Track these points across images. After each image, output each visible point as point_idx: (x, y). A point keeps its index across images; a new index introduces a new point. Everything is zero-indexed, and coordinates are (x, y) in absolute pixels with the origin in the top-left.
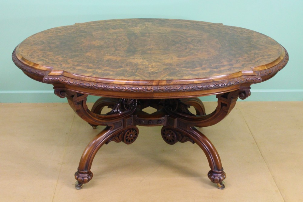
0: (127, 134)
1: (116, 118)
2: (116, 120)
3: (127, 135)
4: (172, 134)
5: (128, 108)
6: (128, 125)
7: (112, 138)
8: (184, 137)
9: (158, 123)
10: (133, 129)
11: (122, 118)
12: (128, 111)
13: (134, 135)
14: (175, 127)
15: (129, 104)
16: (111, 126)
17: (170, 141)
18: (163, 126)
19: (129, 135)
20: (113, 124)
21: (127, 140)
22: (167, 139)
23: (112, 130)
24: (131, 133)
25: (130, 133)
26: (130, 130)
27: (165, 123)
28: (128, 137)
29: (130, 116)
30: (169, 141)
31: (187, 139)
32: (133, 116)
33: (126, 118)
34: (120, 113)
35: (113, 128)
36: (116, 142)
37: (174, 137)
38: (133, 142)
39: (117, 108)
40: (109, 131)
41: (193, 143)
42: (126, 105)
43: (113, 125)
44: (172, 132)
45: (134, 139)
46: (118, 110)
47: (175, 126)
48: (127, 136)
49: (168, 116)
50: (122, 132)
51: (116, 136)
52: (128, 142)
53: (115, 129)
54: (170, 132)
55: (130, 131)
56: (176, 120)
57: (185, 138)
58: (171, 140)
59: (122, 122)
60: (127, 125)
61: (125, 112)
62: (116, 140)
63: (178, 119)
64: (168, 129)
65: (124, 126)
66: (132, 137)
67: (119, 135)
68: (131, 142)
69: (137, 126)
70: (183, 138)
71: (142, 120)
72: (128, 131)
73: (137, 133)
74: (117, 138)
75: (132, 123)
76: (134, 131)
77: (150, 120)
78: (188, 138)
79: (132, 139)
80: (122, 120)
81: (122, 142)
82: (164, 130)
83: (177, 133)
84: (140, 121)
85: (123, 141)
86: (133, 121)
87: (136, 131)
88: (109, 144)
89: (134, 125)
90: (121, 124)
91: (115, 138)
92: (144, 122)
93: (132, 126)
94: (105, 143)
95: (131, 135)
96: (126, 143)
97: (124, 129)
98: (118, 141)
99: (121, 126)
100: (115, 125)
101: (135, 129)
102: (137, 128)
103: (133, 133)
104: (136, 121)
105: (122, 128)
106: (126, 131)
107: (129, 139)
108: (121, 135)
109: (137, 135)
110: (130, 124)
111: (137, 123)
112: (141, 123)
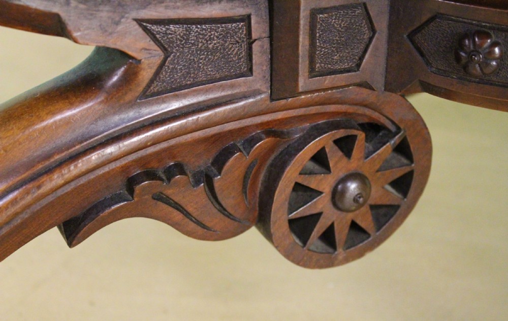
0: (306, 172)
3: (313, 183)
6: (322, 74)
7: (130, 187)
10: (374, 129)
13: (387, 194)
16: (125, 56)
19: (324, 183)
21: (301, 227)
23: (132, 105)
24: (356, 162)
25: (339, 164)
26: (340, 133)
28: (322, 204)
36: (190, 234)
38: (361, 255)
43: (135, 42)
45: (379, 225)
48: (303, 192)
50: (252, 142)
51: (180, 168)
53: (175, 89)
55: (345, 145)
59: (259, 28)
62: (187, 214)
65: (280, 79)
66: (355, 200)
67: (219, 162)
72: (324, 141)
73: (410, 174)
74: (192, 196)
75: (375, 61)
76: (386, 149)
79: (354, 226)
84: (461, 46)
86: (380, 41)
87: (403, 149)
89: (389, 87)
90: (250, 49)
91: (170, 192)
92: (501, 58)
93: (365, 92)
94: (56, 229)
95: (353, 186)
96: (289, 255)
97: (280, 115)
98: (204, 226)
99: (244, 69)
100: (164, 49)
101: (399, 129)
102: (418, 119)
103: (377, 168)
104: (413, 42)
105: (259, 98)
106: (300, 138)
107: (330, 216)
108: (236, 164)
109: (411, 194)
110: (348, 71)
111: (428, 63)
112: (464, 61)
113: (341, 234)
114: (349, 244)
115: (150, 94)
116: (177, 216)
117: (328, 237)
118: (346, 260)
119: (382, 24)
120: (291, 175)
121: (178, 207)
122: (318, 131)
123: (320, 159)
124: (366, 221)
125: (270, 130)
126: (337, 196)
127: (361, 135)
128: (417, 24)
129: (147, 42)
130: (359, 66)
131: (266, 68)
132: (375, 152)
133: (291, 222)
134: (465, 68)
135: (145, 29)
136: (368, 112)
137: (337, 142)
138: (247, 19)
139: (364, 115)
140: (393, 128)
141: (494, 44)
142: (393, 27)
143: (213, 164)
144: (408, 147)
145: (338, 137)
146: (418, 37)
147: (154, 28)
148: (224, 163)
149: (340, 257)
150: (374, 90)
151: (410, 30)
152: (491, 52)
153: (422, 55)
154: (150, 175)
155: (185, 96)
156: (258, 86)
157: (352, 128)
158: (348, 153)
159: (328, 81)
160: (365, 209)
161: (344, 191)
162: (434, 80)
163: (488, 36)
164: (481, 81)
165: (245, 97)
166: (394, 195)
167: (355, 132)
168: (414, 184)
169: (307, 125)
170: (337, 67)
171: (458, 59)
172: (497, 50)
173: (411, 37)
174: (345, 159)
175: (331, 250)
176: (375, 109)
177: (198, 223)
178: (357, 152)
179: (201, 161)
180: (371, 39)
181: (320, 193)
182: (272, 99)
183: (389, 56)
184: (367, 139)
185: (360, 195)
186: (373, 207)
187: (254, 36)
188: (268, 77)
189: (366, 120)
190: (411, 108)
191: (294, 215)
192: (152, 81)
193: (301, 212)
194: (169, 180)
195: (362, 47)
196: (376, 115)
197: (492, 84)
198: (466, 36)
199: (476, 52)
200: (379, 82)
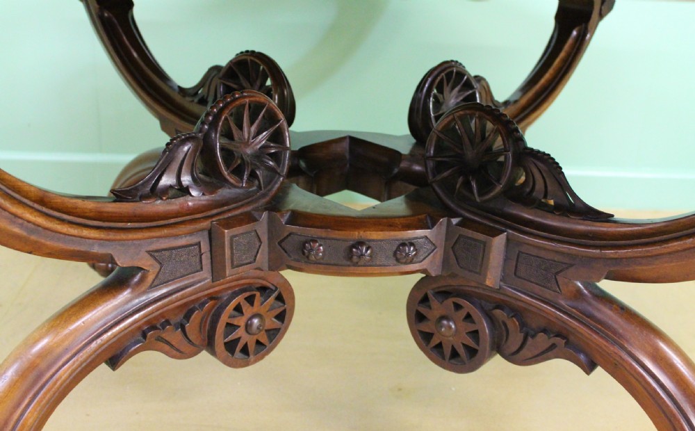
0: (231, 317)
1: (172, 221)
2: (166, 231)
3: (235, 322)
4: (468, 317)
5: (238, 172)
6: (238, 266)
7: (144, 335)
8: (533, 337)
9: (398, 260)
10: (263, 289)
11: (206, 224)
12: (238, 191)
13: (272, 322)
14: (488, 283)
15: (249, 151)
16: (140, 269)
17: (455, 354)
18: (419, 276)
19: (241, 321)
20: (148, 252)
21: (231, 346)
22: (435, 341)
23: (145, 292)
24: (257, 308)
25: (248, 310)
26: (247, 294)
27: (432, 263)
28: (240, 332)
29: (250, 218)
30: (447, 352)
31: (553, 346)
32: (265, 215)
33: (229, 224)
34: (194, 193)
35: (151, 278)
36: (173, 357)
37: (475, 334)
38: (262, 358)
39: (175, 166)
40: (126, 294)
41: (589, 367)
42: (228, 154)
43: (146, 262)
44: (468, 306)
45: (271, 341)
46: (186, 179)
47: (492, 278)
48: (231, 327)
49: (455, 221)
50: (203, 304)
51: (168, 322)
52: (238, 354)
53: (165, 283)
54: (458, 307)
55: (250, 300)
56: (499, 242)
57: (542, 340)
58: (461, 351)
59: (205, 247)
60: (233, 266)
61: (225, 193)
62: (172, 346)
63: (508, 239)
64: (444, 294)
65: (217, 271)
66: (258, 328)
67: (188, 317)
68: (252, 357)
69: (288, 275)
70: (530, 340)
71: (315, 241)
72: (239, 299)
73: (284, 311)
74: (174, 336)
75: (263, 257)
76: (272, 299)
77: (360, 243)
78: (560, 341)
79: (258, 342)
80: (206, 233)
81: (204, 355)
82: (425, 300)
83: (498, 312)
84: (304, 247)
85: (213, 352)
86: (264, 248)
87: (280, 298)
88: (128, 366)
89: (271, 269)
90: (201, 258)
91: (163, 335)
92: (324, 252)
93: (258, 272)
94: (104, 364)
95: (256, 321)
96: (225, 362)
97: (216, 289)
98: (181, 352)
99: (199, 268)
100: (161, 263)
101: (276, 288)
102: (286, 282)
103: (267, 309)
104: (281, 246)
105: (206, 281)
106: (227, 299)
107: (246, 338)
108: (196, 317)
109: (285, 322)
110: (250, 263)
111: (289, 256)
112: (307, 254)
113: (252, 347)
114: (256, 353)
115: (153, 287)
116: (167, 347)
117: (245, 350)
118: (256, 361)
119: (265, 238)
120: (224, 319)
121: (168, 343)
122: (235, 294)
123: (238, 309)
124: (264, 339)
125: (212, 297)
126: (248, 327)
127: (258, 294)
128: (282, 238)
129: (152, 261)
130: (255, 260)
131: (209, 266)
132: (265, 301)
133: (226, 344)
134: (308, 257)
135: (151, 255)
136: (260, 281)
137: (246, 299)
138: (199, 244)
139: (258, 283)
140: (274, 288)
141: (320, 245)
142: (270, 239)
143: (184, 318)
144: (282, 297)
145: (246, 296)
146: (283, 244)
147: (156, 254)
148: (190, 316)
149: (252, 360)
150: (262, 270)
151: (279, 240)
152: (319, 249)
153: (286, 252)
154: (153, 328)
155: (170, 285)
156: (205, 276)
157: (253, 291)
158: (252, 304)
159: (241, 269)
160: (263, 332)
161: (251, 325)
162: (293, 264)
163: (316, 242)
164: (316, 263)
165: (200, 282)
166: (277, 323)
167: (254, 293)
168: (287, 316)
169: (230, 292)
170: (245, 262)
171: (304, 253)
172: (321, 248)
173: (280, 243)
174: (251, 307)
175: (246, 357)
176: (264, 279)
177: (178, 350)
178: (256, 303)
179: (179, 318)
180: (260, 246)
181: (239, 326)
182: (213, 282)
183: (269, 253)
184: (261, 296)
185: (260, 325)
186: (267, 331)
187: (202, 251)
188: (210, 271)
189: (260, 286)
190: (282, 277)
191: (226, 340)
192: (154, 280)
193: (230, 338)
194: (163, 328)
195: (256, 250)
196: (264, 283)
197: (320, 264)
198: (306, 242)
199: (312, 250)
200: (266, 266)
